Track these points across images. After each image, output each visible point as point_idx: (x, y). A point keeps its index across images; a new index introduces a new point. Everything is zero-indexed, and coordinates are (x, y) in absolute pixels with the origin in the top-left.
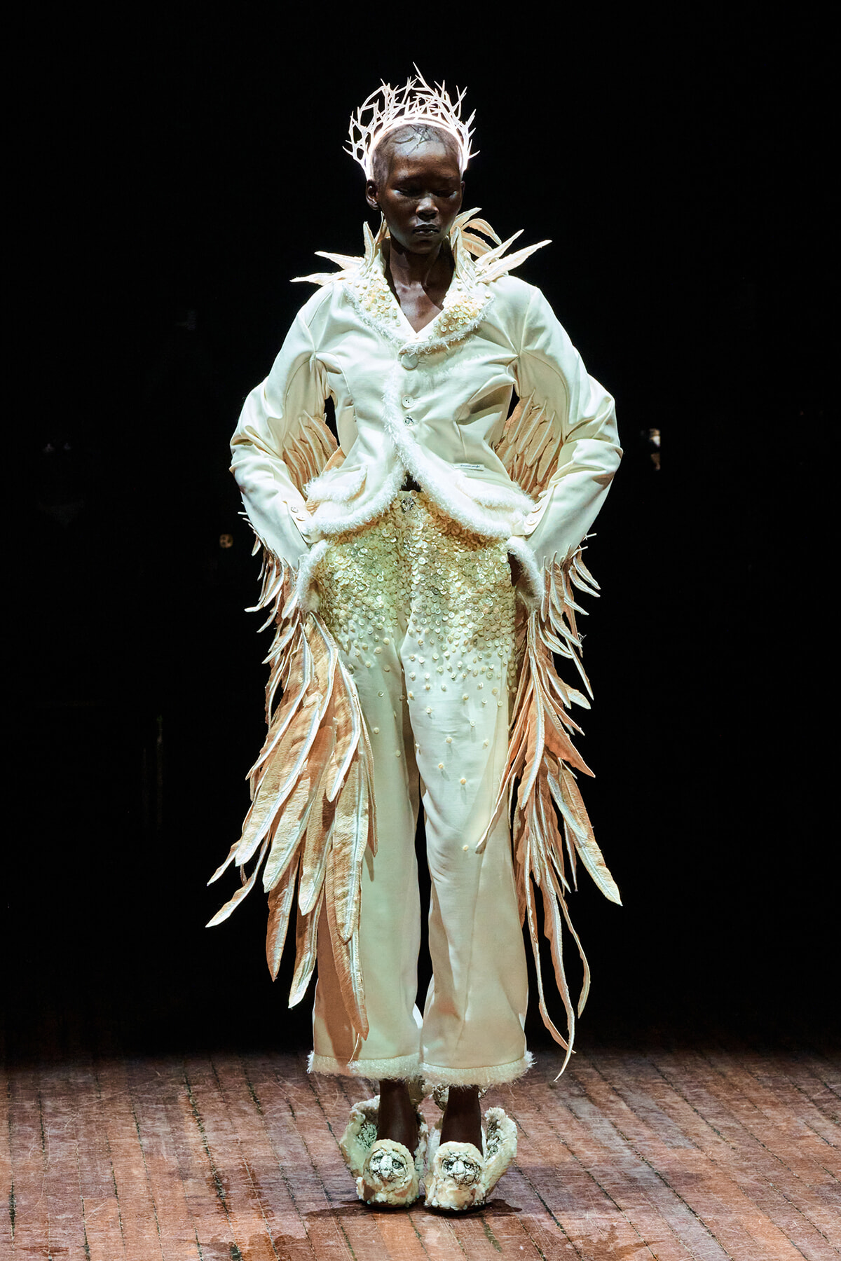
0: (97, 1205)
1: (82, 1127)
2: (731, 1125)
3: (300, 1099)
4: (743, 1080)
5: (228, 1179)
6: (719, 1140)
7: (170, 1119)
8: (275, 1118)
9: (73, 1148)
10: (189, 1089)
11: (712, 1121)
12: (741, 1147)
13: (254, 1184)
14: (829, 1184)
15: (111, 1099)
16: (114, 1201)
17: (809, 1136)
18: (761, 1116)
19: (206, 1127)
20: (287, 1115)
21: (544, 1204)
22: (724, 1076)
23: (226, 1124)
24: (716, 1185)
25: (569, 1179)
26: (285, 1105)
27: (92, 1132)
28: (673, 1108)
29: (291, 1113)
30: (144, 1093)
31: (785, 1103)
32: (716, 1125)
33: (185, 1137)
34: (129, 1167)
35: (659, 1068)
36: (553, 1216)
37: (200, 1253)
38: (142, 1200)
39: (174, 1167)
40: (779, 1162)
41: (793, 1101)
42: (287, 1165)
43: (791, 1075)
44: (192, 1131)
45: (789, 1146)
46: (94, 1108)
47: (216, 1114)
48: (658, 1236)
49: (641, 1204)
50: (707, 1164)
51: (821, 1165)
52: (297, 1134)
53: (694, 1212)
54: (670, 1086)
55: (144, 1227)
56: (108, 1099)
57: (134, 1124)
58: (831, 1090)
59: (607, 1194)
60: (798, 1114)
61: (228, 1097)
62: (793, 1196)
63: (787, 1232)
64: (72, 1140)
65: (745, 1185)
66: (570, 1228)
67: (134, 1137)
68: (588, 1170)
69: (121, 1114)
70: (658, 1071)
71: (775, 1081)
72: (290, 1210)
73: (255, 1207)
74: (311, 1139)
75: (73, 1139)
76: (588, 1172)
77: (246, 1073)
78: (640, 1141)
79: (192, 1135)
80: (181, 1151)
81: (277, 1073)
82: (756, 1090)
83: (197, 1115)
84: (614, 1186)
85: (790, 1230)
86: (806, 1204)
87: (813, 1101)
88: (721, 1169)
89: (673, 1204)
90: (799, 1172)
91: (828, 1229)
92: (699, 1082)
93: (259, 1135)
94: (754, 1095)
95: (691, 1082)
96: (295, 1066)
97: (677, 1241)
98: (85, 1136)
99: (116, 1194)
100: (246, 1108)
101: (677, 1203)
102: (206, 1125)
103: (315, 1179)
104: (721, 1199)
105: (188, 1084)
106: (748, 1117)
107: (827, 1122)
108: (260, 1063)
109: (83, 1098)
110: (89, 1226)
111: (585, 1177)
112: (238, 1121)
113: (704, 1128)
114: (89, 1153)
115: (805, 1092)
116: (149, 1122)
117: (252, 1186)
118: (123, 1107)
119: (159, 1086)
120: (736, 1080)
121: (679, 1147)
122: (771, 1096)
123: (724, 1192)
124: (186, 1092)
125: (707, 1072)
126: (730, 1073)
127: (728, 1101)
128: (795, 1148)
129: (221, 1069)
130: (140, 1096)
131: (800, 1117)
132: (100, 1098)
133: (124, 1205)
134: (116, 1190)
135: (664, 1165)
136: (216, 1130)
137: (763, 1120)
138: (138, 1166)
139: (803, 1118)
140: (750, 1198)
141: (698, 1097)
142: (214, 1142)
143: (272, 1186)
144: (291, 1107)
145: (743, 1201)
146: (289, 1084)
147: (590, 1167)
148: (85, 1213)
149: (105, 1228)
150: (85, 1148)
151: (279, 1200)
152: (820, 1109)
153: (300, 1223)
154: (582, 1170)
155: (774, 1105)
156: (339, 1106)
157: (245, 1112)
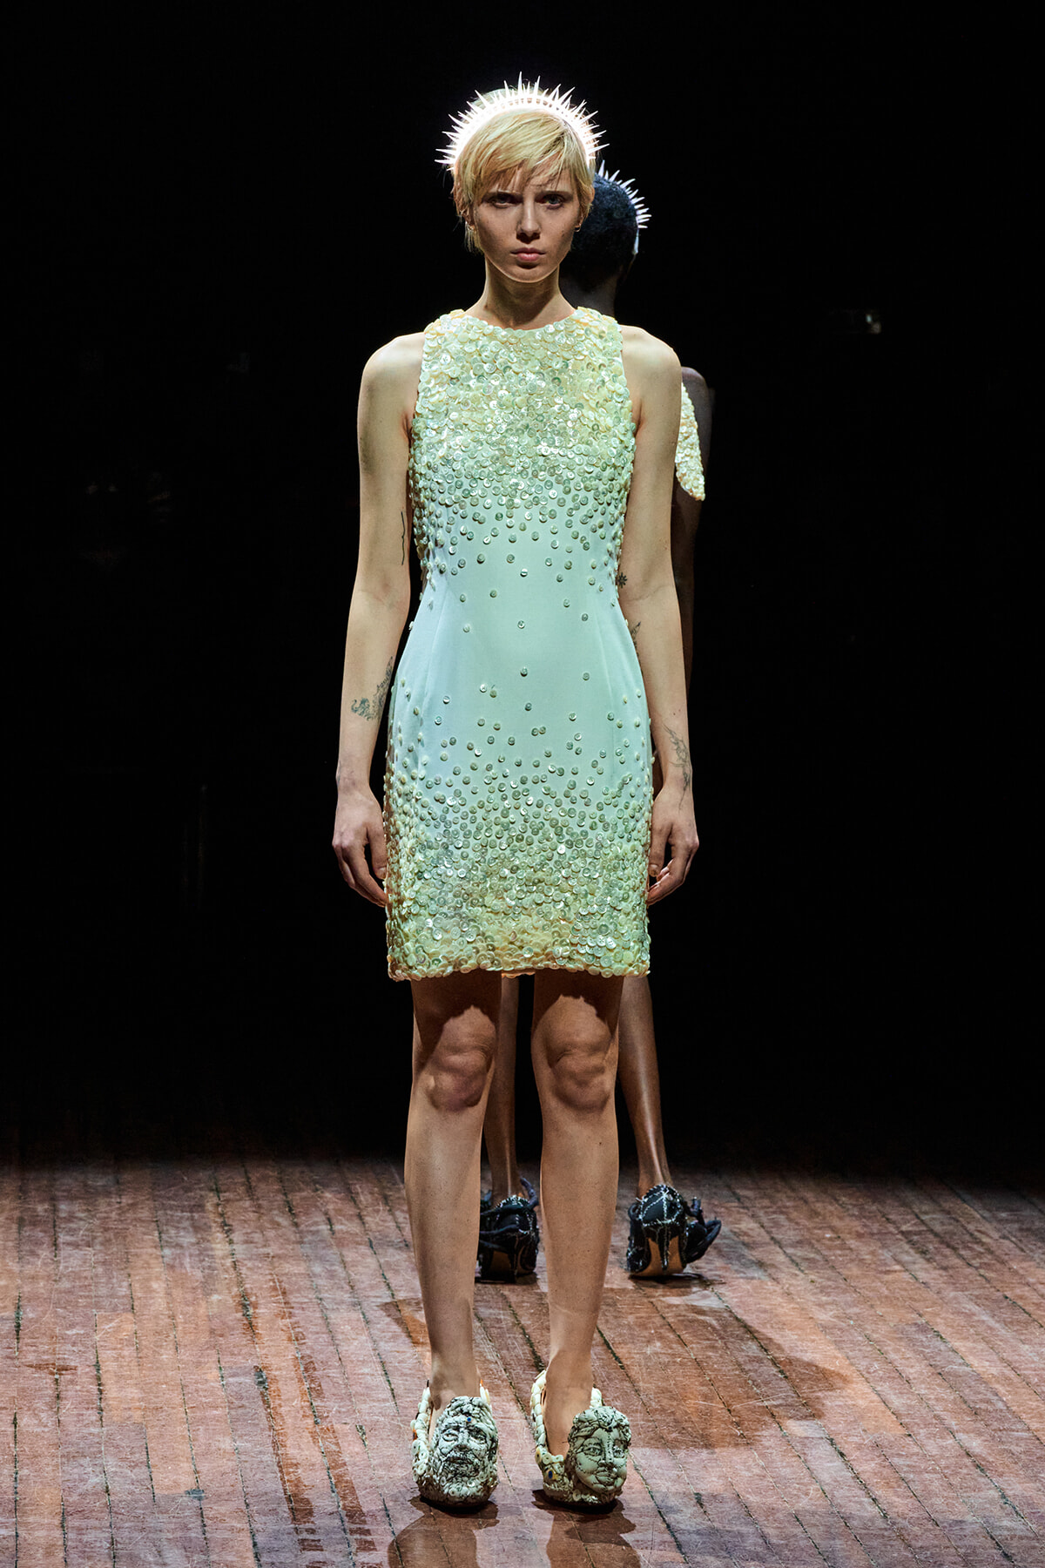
0: (111, 1321)
1: (99, 1234)
2: (812, 1255)
3: (339, 1211)
4: (826, 1207)
5: (257, 1297)
6: (797, 1272)
7: (196, 1229)
8: (311, 1231)
9: (88, 1257)
10: (219, 1197)
11: (790, 1251)
12: (820, 1280)
13: (285, 1303)
14: (916, 1324)
15: (132, 1205)
16: (130, 1316)
17: (896, 1271)
18: (843, 1247)
19: (235, 1239)
20: (324, 1228)
21: (602, 1335)
22: (806, 1202)
23: (257, 1237)
24: (792, 1321)
25: (631, 1309)
26: (324, 1218)
27: (109, 1240)
28: (748, 1236)
29: (329, 1227)
30: (169, 1198)
31: (872, 1234)
32: (795, 1255)
33: (212, 1249)
34: (148, 1280)
35: (738, 1191)
36: (610, 1349)
37: (222, 1377)
38: (161, 1316)
39: (197, 1281)
40: (862, 1299)
41: (880, 1233)
42: (322, 1283)
43: (880, 1202)
44: (219, 1243)
45: (873, 1281)
46: (114, 1213)
47: (246, 1226)
48: (725, 1375)
49: (708, 1339)
50: (782, 1298)
51: (907, 1303)
52: (335, 1249)
53: (766, 1350)
54: (746, 1211)
55: (161, 1346)
56: (128, 1205)
57: (156, 1234)
58: (922, 1221)
59: (671, 1327)
60: (884, 1246)
61: (260, 1206)
62: (875, 1336)
63: (867, 1375)
64: (88, 1249)
65: (823, 1322)
66: (628, 1363)
67: (155, 1247)
68: (652, 1300)
69: (141, 1220)
70: (734, 1194)
71: (861, 1209)
72: (323, 1333)
73: (284, 1328)
74: (350, 1255)
75: (89, 1247)
76: (652, 1303)
77: (281, 1181)
78: (711, 1270)
79: (219, 1246)
80: (206, 1264)
81: (315, 1182)
82: (841, 1218)
83: (226, 1225)
84: (680, 1318)
85: (869, 1373)
86: (889, 1345)
87: (902, 1233)
88: (798, 1303)
89: (742, 1340)
90: (883, 1310)
91: (912, 1374)
92: (779, 1207)
93: (292, 1249)
94: (836, 1223)
95: (769, 1207)
96: (335, 1175)
97: (746, 1381)
98: (102, 1244)
99: (133, 1309)
100: (280, 1220)
101: (748, 1339)
102: (236, 1236)
103: (353, 1300)
104: (796, 1337)
105: (218, 1191)
106: (829, 1248)
107: (917, 1256)
108: (299, 1169)
109: (102, 1204)
110: (102, 1343)
111: (648, 1308)
112: (271, 1234)
113: (781, 1258)
114: (104, 1263)
115: (894, 1223)
116: (173, 1232)
117: (283, 1305)
118: (145, 1214)
119: (186, 1192)
120: (819, 1206)
121: (753, 1278)
122: (857, 1226)
123: (800, 1329)
124: (215, 1200)
125: (788, 1197)
126: (814, 1200)
127: (808, 1229)
128: (879, 1284)
129: (254, 1176)
130: (164, 1202)
131: (886, 1250)
132: (120, 1203)
133: (140, 1321)
134: (133, 1305)
135: (736, 1297)
136: (246, 1242)
137: (847, 1252)
138: (158, 1278)
139: (890, 1251)
140: (828, 1337)
141: (777, 1224)
142: (244, 1256)
143: (304, 1306)
144: (329, 1220)
145: (820, 1340)
146: (328, 1195)
147: (654, 1297)
148: (98, 1328)
149: (119, 1346)
150: (101, 1257)
151: (311, 1321)
152: (910, 1242)
153: (332, 1347)
154: (645, 1300)
155: (859, 1236)
156: (383, 1221)
157: (279, 1224)
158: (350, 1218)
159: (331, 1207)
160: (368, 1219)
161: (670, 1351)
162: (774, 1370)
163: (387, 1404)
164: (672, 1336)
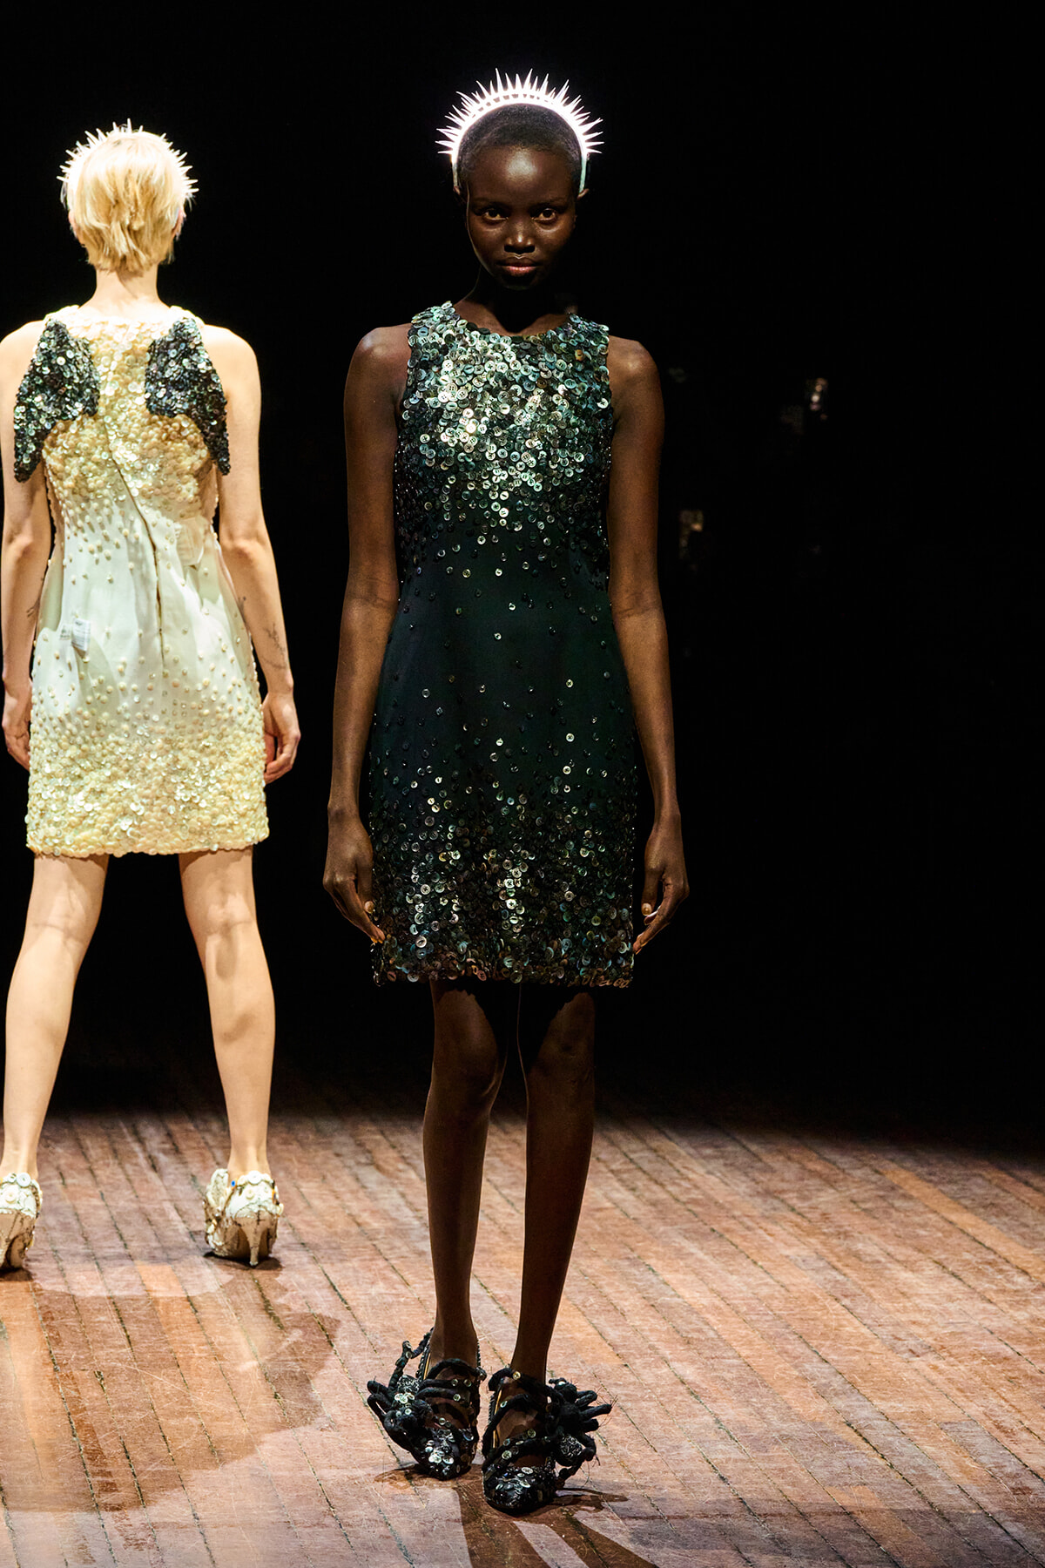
158: (80, 1172)
159: (62, 1162)
160: (98, 1172)
161: (394, 1291)
162: (495, 1306)
163: (124, 1350)
164: (395, 1277)
